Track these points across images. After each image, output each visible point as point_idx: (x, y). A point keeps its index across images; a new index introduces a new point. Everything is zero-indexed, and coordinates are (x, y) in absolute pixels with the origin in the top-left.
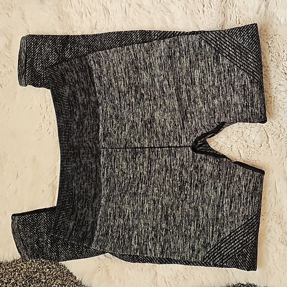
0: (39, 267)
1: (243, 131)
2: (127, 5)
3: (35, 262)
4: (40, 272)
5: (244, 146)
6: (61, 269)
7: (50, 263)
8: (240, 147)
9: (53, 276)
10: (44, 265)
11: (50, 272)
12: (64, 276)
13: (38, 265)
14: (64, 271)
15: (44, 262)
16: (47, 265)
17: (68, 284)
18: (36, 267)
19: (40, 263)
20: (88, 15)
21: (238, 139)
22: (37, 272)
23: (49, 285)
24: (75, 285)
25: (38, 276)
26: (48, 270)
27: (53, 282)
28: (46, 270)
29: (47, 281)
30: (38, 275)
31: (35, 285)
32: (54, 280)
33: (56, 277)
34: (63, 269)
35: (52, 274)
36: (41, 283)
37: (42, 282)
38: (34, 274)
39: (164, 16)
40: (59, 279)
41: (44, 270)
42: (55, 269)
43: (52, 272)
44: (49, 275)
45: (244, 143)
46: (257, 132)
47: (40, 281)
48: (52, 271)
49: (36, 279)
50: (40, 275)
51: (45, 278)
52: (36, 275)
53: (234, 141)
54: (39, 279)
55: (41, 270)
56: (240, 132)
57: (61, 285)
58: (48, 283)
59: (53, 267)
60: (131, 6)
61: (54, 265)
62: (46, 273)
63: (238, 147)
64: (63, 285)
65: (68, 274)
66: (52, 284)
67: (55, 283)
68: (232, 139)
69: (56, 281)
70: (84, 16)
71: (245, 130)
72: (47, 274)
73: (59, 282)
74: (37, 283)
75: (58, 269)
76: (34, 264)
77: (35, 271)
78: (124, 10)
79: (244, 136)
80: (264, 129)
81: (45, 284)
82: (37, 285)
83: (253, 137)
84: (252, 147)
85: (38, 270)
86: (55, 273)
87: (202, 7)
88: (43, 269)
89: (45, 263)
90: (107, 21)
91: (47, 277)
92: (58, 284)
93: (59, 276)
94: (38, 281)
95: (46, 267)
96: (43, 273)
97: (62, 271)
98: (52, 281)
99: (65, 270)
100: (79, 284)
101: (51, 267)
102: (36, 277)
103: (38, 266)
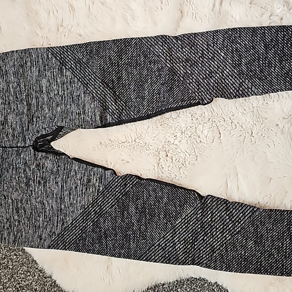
0: (8, 254)
1: (197, 126)
2: (91, 3)
3: (3, 248)
4: (8, 259)
5: (197, 141)
6: (27, 256)
7: (17, 250)
8: (193, 142)
9: (19, 262)
10: (12, 252)
11: (17, 259)
12: (29, 264)
13: (6, 251)
14: (30, 259)
15: (11, 249)
16: (14, 252)
17: (33, 271)
18: (4, 253)
19: (8, 250)
20: (55, 12)
21: (191, 135)
22: (5, 258)
23: (15, 271)
24: (40, 273)
25: (6, 263)
26: (15, 257)
27: (19, 269)
28: (13, 257)
29: (14, 267)
30: (6, 261)
31: (3, 271)
32: (20, 266)
33: (22, 264)
34: (29, 257)
35: (19, 261)
36: (8, 269)
37: (10, 268)
38: (3, 260)
39: (125, 13)
40: (24, 266)
41: (12, 257)
42: (21, 256)
43: (19, 259)
44: (16, 261)
45: (197, 138)
46: (210, 128)
47: (8, 267)
48: (19, 257)
49: (4, 265)
50: (8, 261)
51: (12, 264)
52: (4, 261)
53: (188, 136)
54: (6, 265)
55: (9, 257)
56: (193, 128)
57: (26, 271)
58: (14, 269)
59: (20, 254)
60: (95, 3)
61: (20, 253)
62: (13, 259)
63: (192, 143)
64: (28, 272)
65: (33, 262)
66: (19, 271)
67: (21, 269)
68: (186, 134)
69: (22, 268)
70: (51, 13)
71: (198, 126)
72: (14, 261)
73: (25, 269)
74: (5, 269)
75: (24, 256)
76: (3, 251)
77: (4, 257)
78: (88, 7)
79: (197, 132)
80: (216, 125)
81: (12, 270)
82: (5, 271)
83: (205, 132)
84: (204, 143)
85: (6, 257)
86: (21, 260)
87: (160, 4)
88: (10, 256)
89: (13, 250)
90: (72, 18)
91: (14, 264)
92: (24, 270)
93: (25, 263)
94: (6, 267)
95: (13, 253)
96: (11, 259)
97: (28, 258)
98: (18, 267)
99: (30, 257)
100: (43, 272)
101: (18, 254)
102: (4, 263)
103: (6, 253)
